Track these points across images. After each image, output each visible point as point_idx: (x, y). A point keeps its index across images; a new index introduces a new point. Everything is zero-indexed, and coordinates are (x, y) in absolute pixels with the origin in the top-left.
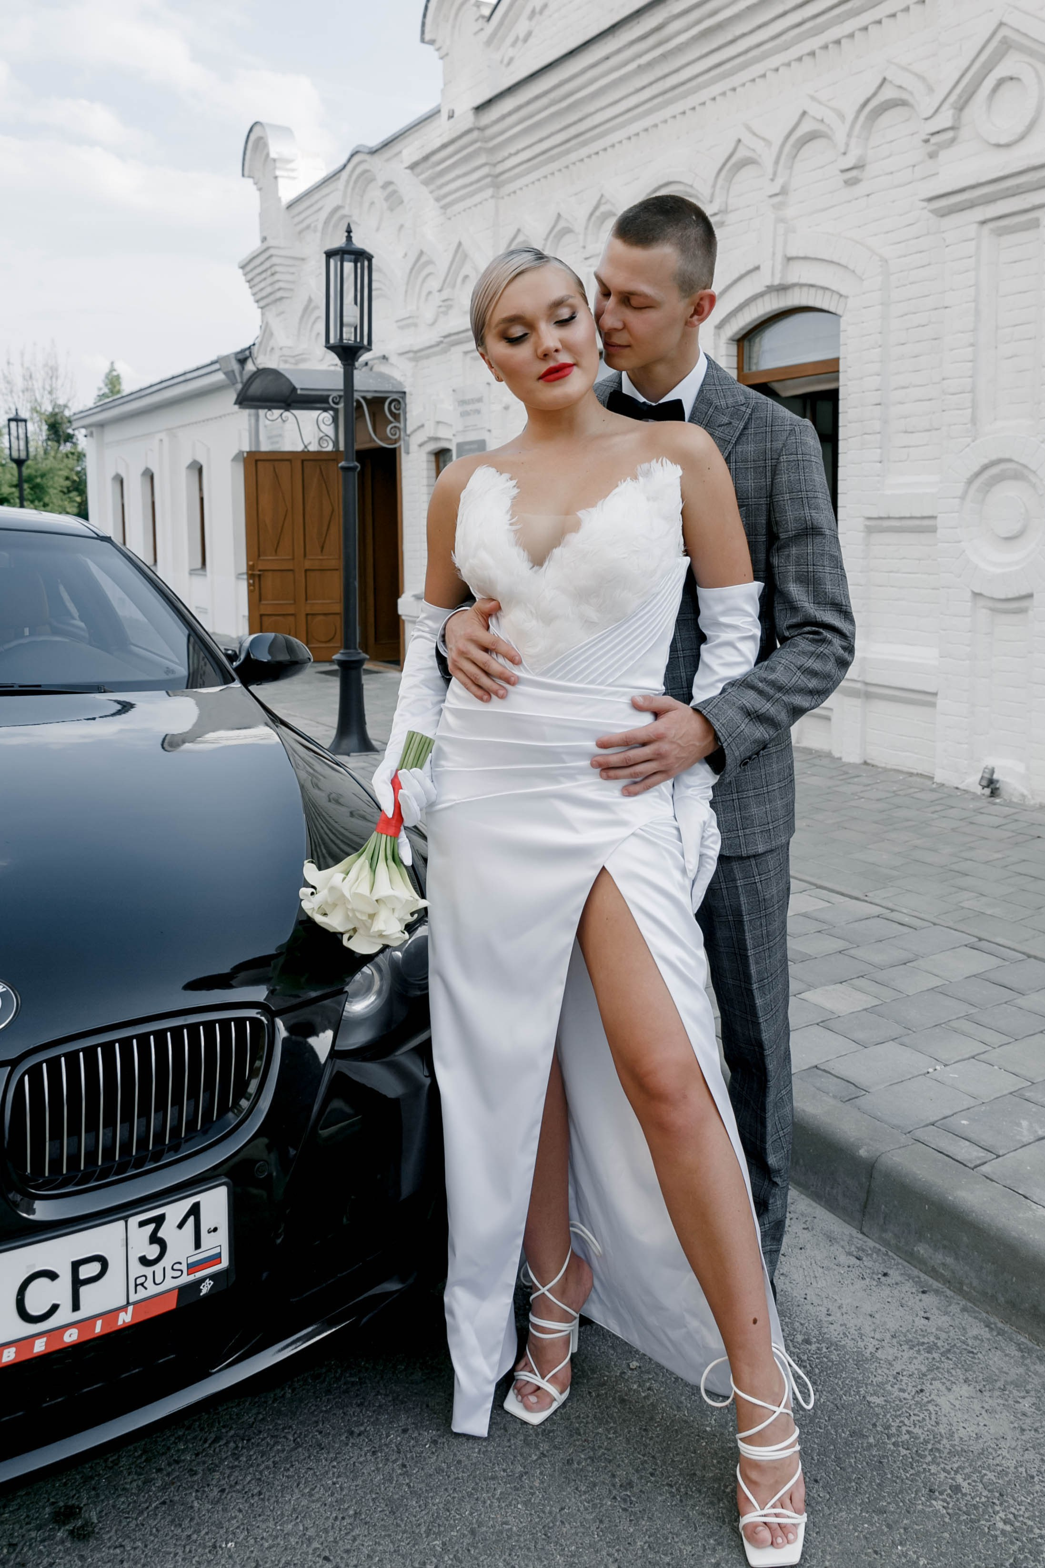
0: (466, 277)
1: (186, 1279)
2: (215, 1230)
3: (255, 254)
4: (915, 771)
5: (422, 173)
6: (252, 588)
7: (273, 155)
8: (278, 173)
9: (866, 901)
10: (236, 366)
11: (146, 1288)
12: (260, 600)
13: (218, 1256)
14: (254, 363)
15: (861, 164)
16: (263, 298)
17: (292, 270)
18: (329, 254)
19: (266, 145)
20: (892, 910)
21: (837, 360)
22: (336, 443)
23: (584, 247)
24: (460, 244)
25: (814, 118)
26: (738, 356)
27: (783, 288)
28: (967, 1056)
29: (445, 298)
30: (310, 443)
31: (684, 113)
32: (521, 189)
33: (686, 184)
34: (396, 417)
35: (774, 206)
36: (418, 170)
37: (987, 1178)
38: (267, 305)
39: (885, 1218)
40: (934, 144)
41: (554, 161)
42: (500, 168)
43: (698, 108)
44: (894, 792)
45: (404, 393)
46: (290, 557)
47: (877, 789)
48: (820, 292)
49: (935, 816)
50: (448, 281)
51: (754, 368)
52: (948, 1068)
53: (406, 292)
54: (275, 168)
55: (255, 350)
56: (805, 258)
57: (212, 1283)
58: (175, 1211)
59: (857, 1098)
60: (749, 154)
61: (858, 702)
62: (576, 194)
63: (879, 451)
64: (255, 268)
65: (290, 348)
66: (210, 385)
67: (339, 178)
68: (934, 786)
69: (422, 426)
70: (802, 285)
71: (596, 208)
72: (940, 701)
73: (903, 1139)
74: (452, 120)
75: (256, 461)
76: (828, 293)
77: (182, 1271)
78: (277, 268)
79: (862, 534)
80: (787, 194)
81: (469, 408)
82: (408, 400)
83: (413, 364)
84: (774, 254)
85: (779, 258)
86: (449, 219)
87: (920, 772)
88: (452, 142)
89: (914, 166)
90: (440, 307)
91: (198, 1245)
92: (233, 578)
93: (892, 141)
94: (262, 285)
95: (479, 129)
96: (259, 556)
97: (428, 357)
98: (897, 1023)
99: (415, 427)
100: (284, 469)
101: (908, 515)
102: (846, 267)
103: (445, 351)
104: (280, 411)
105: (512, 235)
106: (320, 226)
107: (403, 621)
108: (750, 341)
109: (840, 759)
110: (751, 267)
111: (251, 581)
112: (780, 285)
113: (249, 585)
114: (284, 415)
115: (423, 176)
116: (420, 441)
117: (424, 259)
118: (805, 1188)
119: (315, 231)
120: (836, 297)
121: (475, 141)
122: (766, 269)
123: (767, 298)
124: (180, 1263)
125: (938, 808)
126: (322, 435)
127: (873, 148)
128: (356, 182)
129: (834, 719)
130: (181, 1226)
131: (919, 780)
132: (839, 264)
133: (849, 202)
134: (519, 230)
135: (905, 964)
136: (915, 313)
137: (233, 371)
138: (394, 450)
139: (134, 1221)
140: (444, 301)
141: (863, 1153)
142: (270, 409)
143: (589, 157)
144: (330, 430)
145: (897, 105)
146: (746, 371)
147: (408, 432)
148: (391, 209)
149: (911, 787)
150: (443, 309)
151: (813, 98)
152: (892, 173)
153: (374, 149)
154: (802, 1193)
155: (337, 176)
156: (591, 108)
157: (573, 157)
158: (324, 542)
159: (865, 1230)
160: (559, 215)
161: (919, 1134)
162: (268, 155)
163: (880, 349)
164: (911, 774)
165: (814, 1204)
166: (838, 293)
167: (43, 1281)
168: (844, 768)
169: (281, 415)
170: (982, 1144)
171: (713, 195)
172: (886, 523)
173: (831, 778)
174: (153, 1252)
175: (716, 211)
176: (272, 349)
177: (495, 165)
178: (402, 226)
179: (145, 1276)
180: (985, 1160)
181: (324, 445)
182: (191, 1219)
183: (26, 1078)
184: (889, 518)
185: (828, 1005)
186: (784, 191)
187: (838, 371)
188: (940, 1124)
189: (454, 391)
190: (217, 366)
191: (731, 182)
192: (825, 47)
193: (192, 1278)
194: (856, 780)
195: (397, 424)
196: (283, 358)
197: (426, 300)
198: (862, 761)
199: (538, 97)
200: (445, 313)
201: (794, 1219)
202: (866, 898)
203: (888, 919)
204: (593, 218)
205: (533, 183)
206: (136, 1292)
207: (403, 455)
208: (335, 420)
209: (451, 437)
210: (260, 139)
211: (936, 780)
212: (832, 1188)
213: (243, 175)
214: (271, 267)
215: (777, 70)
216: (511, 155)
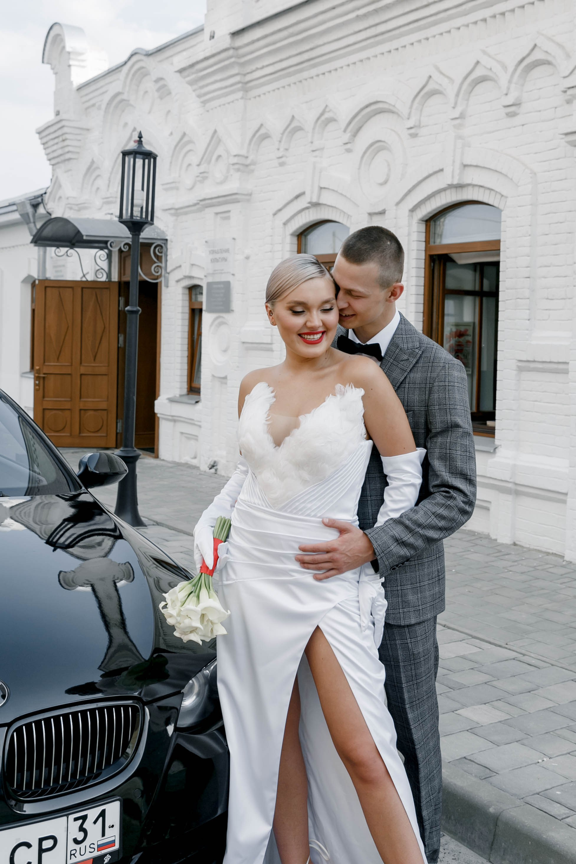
0: (219, 156)
1: (96, 854)
2: (113, 826)
3: (49, 124)
4: (551, 551)
5: (188, 76)
6: (37, 387)
7: (68, 49)
8: (71, 62)
9: (506, 648)
10: (30, 210)
11: (76, 857)
12: (44, 397)
13: (114, 841)
14: (45, 208)
15: (518, 103)
16: (54, 158)
17: (79, 137)
18: (125, 154)
19: (62, 40)
20: (524, 655)
21: (498, 242)
22: (109, 275)
23: (312, 143)
24: (215, 132)
25: (485, 67)
26: (426, 232)
27: (460, 187)
28: (565, 752)
29: (202, 171)
30: (88, 273)
31: (390, 51)
32: (264, 94)
33: (390, 104)
34: (159, 258)
35: (454, 126)
36: (185, 73)
37: (569, 825)
38: (58, 163)
39: (504, 851)
40: (571, 95)
41: (290, 76)
42: (248, 78)
43: (400, 49)
44: (534, 567)
45: (167, 240)
46: (69, 364)
47: (522, 565)
48: (487, 192)
49: (563, 586)
50: (205, 158)
51: (438, 241)
52: (551, 760)
53: (171, 163)
54: (69, 59)
55: (46, 197)
56: (477, 166)
57: (110, 857)
58: (93, 813)
59: (490, 777)
60: (437, 87)
61: (510, 498)
62: (307, 102)
63: (528, 311)
64: (49, 134)
65: (74, 198)
66: (8, 221)
67: (120, 71)
68: (564, 563)
69: (180, 266)
70: (474, 186)
71: (322, 114)
72: (569, 499)
73: (518, 802)
74: (212, 40)
75: (46, 287)
76: (493, 193)
77: (94, 849)
78: (67, 136)
79: (515, 372)
80: (464, 118)
81: (218, 256)
82: (169, 246)
83: (175, 218)
84: (454, 162)
85: (458, 165)
86: (208, 111)
87: (554, 552)
88: (213, 56)
89: (556, 108)
90: (198, 176)
91: (103, 835)
92: (18, 376)
93: (540, 89)
94: (55, 148)
95: (234, 48)
96: (44, 362)
97: (186, 213)
98: (520, 730)
99: (174, 267)
100: (67, 294)
101: (548, 360)
102: (506, 176)
103: (200, 210)
104: (66, 249)
105: (256, 129)
106: (104, 107)
107: (158, 418)
108: (435, 222)
109: (496, 540)
110: (437, 169)
111: (37, 382)
112: (458, 184)
113: (35, 385)
114: (69, 253)
115: (188, 79)
116: (177, 278)
117: (186, 139)
118: (454, 834)
119: (99, 108)
120: (498, 196)
121: (231, 57)
122: (448, 171)
123: (448, 192)
124: (94, 844)
125: (566, 580)
126: (98, 268)
127: (527, 92)
128: (134, 75)
129: (492, 509)
130: (95, 822)
131: (553, 558)
132: (501, 173)
133: (510, 128)
134: (262, 125)
135: (530, 692)
136: (555, 213)
137: (28, 214)
138: (156, 284)
139: (72, 817)
140: (201, 173)
141: (491, 810)
142: (58, 247)
143: (318, 76)
144: (104, 265)
145: (545, 64)
146: (432, 244)
147: (168, 270)
148: (161, 98)
149: (547, 564)
150: (199, 179)
151: (484, 52)
152: (540, 111)
153: (150, 53)
154: (452, 838)
155: (120, 69)
156: (320, 41)
157: (305, 74)
158: (97, 353)
159: (491, 860)
160: (293, 117)
161: (528, 799)
162: (64, 47)
163: (529, 237)
164: (548, 554)
165: (460, 844)
166: (500, 194)
167: (23, 848)
168: (499, 548)
169: (67, 252)
170: (568, 805)
171: (410, 114)
172: (532, 365)
173: (488, 555)
174: (80, 836)
175: (412, 126)
176: (60, 198)
177: (245, 75)
178: (169, 112)
179: (75, 850)
180: (569, 815)
181: (99, 276)
182: (101, 819)
183: (15, 734)
184: (534, 361)
185: (475, 718)
186: (462, 116)
187: (499, 250)
188: (544, 794)
189: (206, 242)
190: (14, 208)
191: (423, 105)
192: (494, 16)
193: (99, 853)
194: (507, 557)
195: (159, 264)
196: (69, 206)
197: (187, 170)
198: (512, 542)
199: (280, 30)
200: (202, 182)
201: (447, 853)
202: (506, 646)
203: (520, 661)
204: (319, 122)
205: (274, 90)
206: (71, 859)
207: (163, 288)
208: (109, 256)
209: (203, 277)
210: (58, 35)
211: (566, 558)
212: (472, 834)
213: (43, 62)
214: (63, 134)
215: (459, 28)
216: (257, 69)
